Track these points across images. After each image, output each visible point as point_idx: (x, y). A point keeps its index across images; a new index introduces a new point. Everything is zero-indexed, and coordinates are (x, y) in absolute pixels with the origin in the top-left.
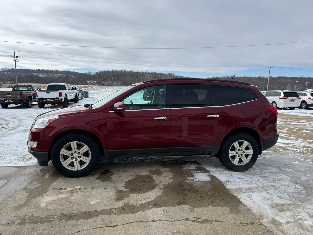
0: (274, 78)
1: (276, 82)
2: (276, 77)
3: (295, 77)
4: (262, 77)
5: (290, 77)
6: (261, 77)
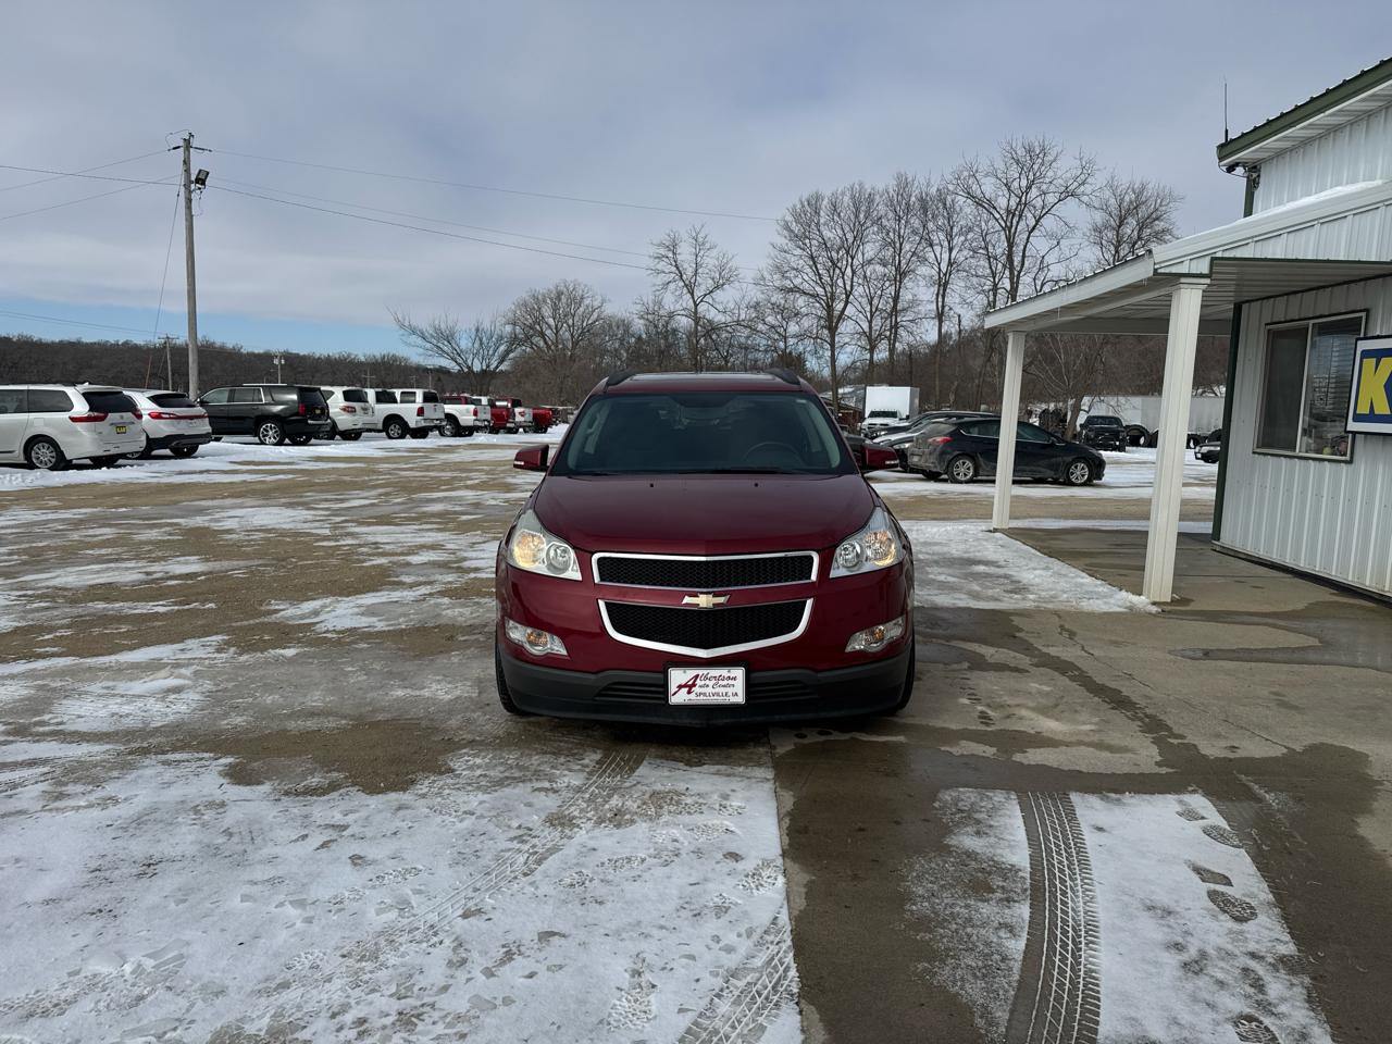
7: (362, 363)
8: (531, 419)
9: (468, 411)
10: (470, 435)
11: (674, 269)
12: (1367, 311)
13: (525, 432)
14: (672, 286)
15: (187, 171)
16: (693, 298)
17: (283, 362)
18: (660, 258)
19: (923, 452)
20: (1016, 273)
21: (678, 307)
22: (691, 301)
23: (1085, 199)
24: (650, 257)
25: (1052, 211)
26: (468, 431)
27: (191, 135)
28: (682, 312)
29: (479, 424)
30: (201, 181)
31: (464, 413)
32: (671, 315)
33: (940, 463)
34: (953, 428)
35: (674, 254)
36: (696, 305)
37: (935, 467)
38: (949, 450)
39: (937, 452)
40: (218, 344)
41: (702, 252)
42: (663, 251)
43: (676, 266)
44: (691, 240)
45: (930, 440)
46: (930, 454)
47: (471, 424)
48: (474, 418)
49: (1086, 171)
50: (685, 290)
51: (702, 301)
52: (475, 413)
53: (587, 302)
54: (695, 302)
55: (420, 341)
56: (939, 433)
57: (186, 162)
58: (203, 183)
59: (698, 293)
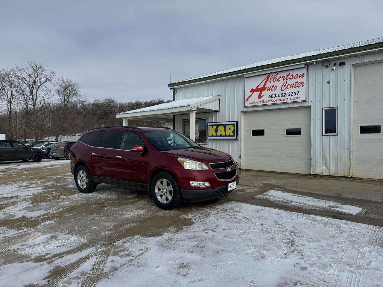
12: (207, 118)
19: (58, 152)
20: (34, 101)
23: (53, 82)
25: (43, 84)
33: (64, 155)
34: (66, 145)
37: (63, 156)
38: (66, 151)
39: (63, 152)
45: (60, 148)
46: (61, 152)
49: (53, 74)
56: (62, 146)
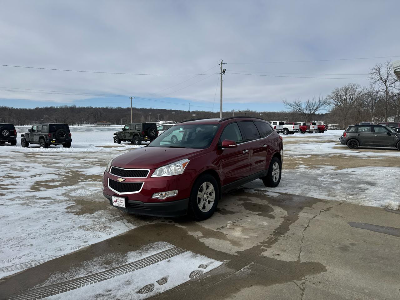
0: (123, 109)
1: (127, 113)
2: (125, 108)
3: (144, 108)
4: (110, 108)
5: (139, 108)
6: (108, 108)
7: (286, 113)
8: (317, 129)
9: (291, 127)
10: (293, 134)
11: (378, 76)
13: (316, 132)
14: (378, 82)
15: (221, 70)
16: (386, 85)
17: (262, 115)
18: (373, 73)
21: (380, 89)
22: (385, 86)
24: (369, 73)
26: (292, 133)
27: (222, 61)
28: (381, 91)
29: (294, 130)
30: (224, 72)
31: (290, 127)
32: (378, 92)
35: (379, 71)
36: (387, 88)
40: (251, 111)
41: (390, 70)
42: (374, 71)
43: (380, 76)
44: (386, 66)
47: (292, 131)
48: (293, 129)
50: (383, 83)
51: (389, 86)
52: (294, 127)
53: (358, 90)
54: (386, 87)
55: (290, 107)
57: (221, 68)
58: (225, 72)
59: (388, 83)
